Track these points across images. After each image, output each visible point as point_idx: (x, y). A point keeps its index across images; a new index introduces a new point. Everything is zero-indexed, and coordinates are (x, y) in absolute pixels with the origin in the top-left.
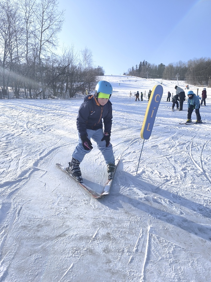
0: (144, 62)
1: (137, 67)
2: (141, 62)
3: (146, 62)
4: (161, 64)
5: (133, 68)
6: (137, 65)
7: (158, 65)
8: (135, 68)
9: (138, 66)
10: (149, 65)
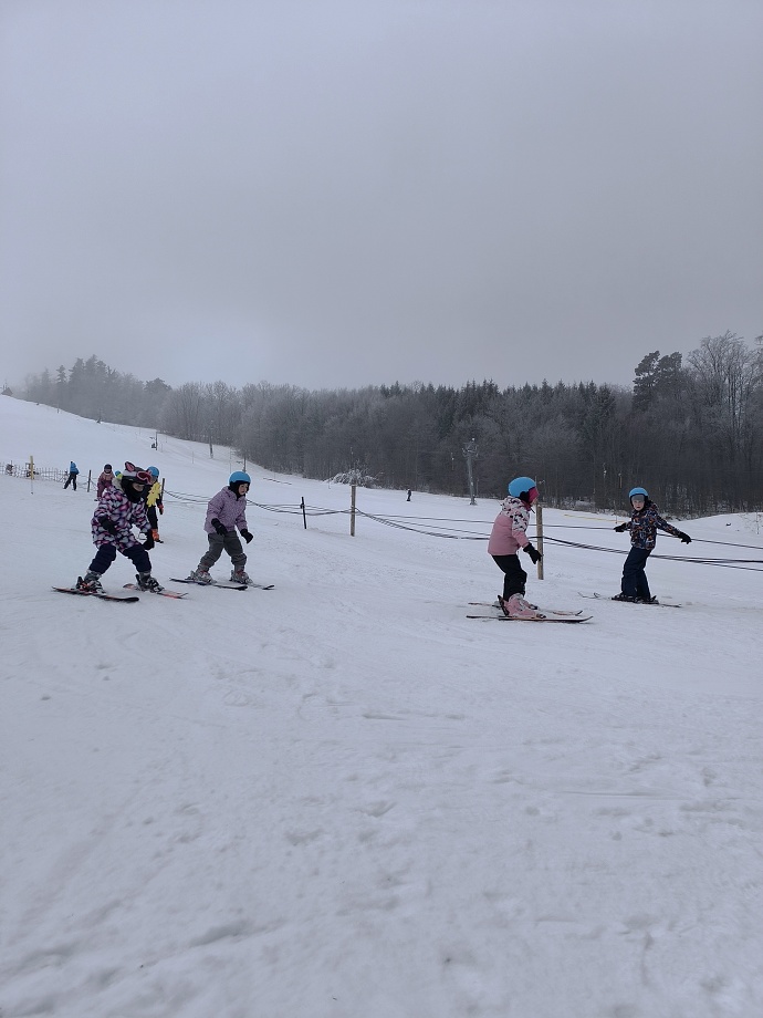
0: (90, 362)
1: (62, 376)
2: (80, 361)
3: (100, 363)
4: (158, 381)
5: (46, 375)
6: (62, 369)
7: (145, 383)
8: (54, 375)
9: (68, 374)
10: (113, 375)
